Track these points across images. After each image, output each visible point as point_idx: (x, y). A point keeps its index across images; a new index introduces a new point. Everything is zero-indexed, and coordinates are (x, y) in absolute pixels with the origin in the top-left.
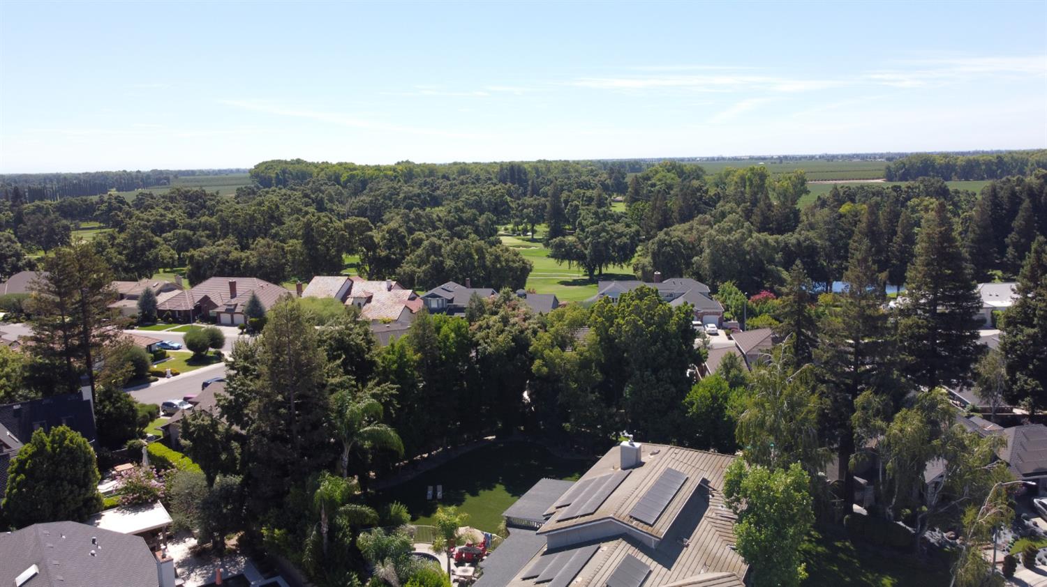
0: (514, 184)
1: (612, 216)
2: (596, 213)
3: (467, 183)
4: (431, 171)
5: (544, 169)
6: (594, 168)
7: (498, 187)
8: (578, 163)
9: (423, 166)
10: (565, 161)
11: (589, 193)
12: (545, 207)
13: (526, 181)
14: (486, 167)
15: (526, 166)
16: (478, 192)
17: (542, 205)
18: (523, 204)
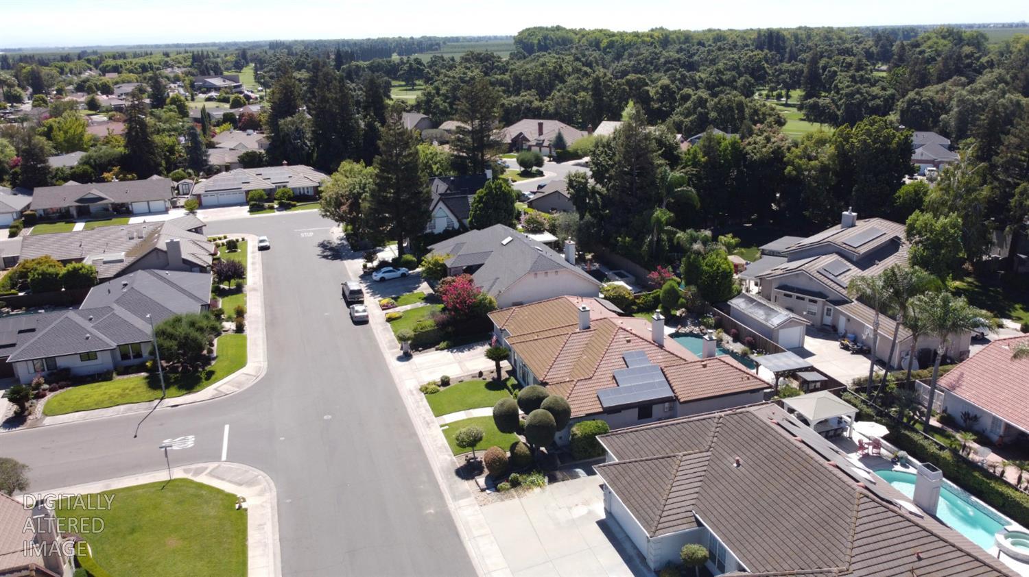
0: (771, 50)
1: (869, 80)
2: (853, 77)
3: (724, 49)
4: (686, 37)
5: (804, 36)
6: (859, 35)
7: (755, 53)
8: (843, 30)
9: (678, 33)
10: (829, 28)
11: (849, 59)
12: (802, 72)
13: (784, 48)
14: (743, 35)
15: (785, 33)
16: (736, 57)
17: (800, 71)
18: (780, 69)
